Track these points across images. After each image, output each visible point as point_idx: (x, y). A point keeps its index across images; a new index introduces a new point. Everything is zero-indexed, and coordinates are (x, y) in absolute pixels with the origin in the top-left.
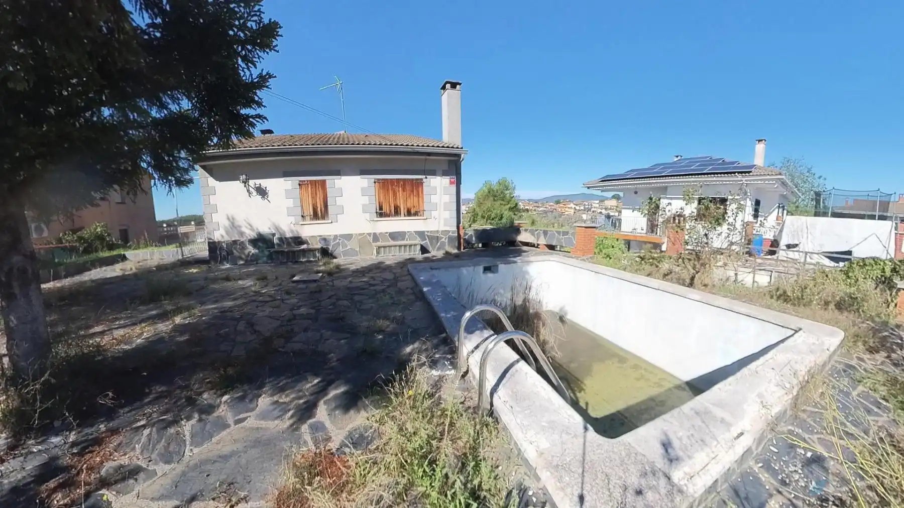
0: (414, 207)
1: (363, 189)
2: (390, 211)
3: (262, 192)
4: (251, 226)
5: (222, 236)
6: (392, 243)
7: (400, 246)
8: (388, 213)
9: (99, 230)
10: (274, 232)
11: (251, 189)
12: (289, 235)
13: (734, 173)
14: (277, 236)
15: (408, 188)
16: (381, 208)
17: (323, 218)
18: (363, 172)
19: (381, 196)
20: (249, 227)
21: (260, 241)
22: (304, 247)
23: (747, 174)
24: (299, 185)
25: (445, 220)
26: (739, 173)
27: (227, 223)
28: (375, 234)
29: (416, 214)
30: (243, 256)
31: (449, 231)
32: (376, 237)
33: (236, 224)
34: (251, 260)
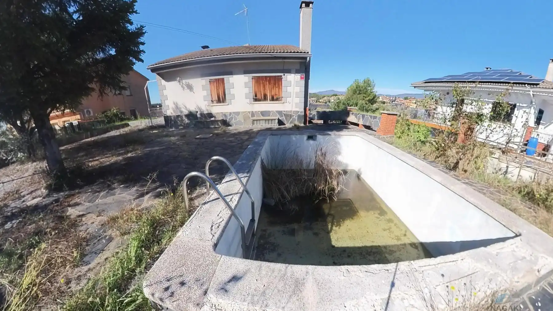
0: (276, 95)
1: (246, 83)
2: (261, 98)
3: (190, 88)
4: (186, 107)
5: (172, 113)
6: (262, 118)
7: (266, 120)
8: (260, 98)
9: (115, 111)
10: (197, 110)
11: (184, 86)
12: (205, 112)
13: (525, 84)
14: (199, 113)
15: (272, 82)
16: (256, 96)
17: (223, 102)
18: (246, 72)
19: (256, 88)
20: (185, 108)
21: (191, 115)
22: (213, 119)
23: (535, 86)
24: (210, 82)
25: (296, 104)
26: (528, 84)
27: (174, 106)
28: (252, 112)
29: (277, 99)
30: (183, 124)
31: (298, 112)
32: (253, 114)
33: (178, 106)
34: (186, 126)
